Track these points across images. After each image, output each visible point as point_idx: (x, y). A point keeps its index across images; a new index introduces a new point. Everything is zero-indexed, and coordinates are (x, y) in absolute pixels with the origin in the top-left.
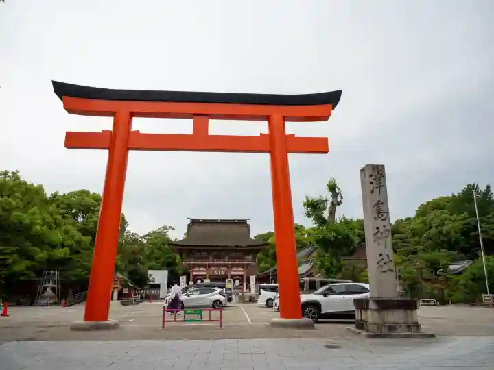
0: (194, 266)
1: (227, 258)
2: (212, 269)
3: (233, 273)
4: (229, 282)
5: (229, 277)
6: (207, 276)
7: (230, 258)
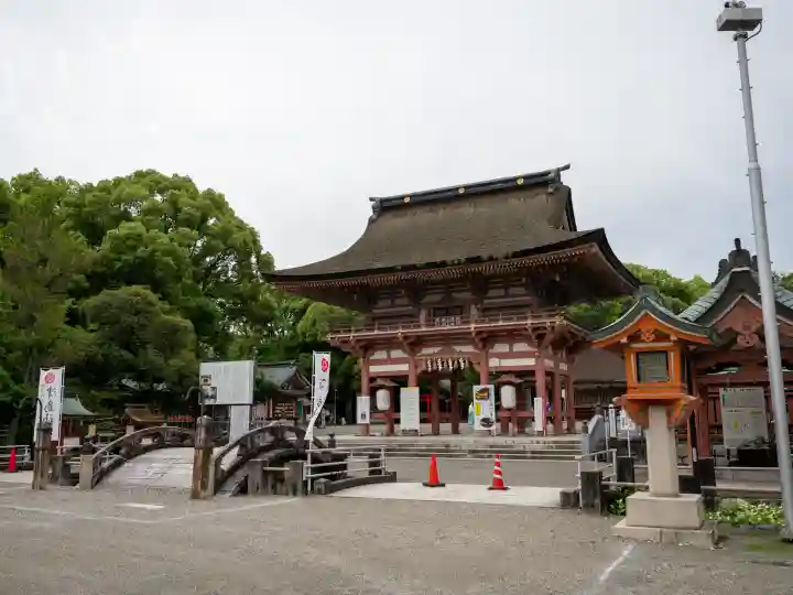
0: (369, 346)
1: (474, 311)
2: (426, 351)
3: (494, 363)
4: (484, 392)
5: (483, 377)
6: (412, 379)
7: (486, 312)
